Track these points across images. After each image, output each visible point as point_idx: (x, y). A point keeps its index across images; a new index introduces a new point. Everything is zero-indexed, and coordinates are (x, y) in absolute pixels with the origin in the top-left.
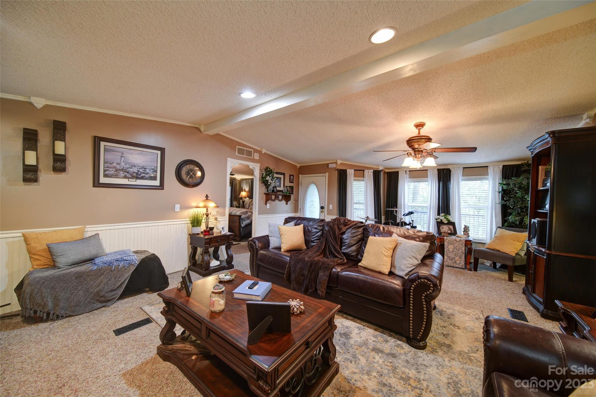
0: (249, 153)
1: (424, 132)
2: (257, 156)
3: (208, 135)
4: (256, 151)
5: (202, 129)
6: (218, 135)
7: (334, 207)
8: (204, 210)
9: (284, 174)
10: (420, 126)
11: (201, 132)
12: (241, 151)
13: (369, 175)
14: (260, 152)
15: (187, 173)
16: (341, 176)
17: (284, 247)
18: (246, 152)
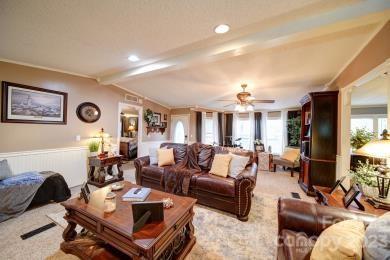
0: (135, 99)
1: (247, 90)
2: (141, 101)
3: (103, 85)
4: (140, 98)
5: (99, 80)
6: (111, 85)
7: (193, 136)
8: (100, 140)
9: (160, 114)
10: (244, 86)
11: (98, 83)
12: (129, 98)
13: (215, 115)
14: (143, 99)
15: (87, 112)
16: (199, 116)
17: (160, 164)
18: (133, 99)
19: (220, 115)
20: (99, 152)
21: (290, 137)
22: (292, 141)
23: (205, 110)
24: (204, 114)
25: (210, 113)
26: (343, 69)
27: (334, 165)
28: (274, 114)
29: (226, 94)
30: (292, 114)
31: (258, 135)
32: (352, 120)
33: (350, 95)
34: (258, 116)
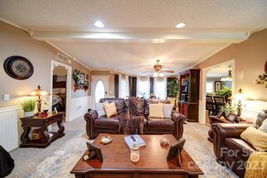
0: (65, 59)
2: (70, 62)
3: (36, 40)
4: (69, 58)
5: (31, 34)
6: (44, 42)
8: (37, 98)
9: (84, 74)
10: (158, 61)
11: (30, 36)
12: (60, 57)
14: (72, 59)
15: (18, 67)
16: (117, 77)
17: (109, 115)
18: (63, 58)
19: (130, 77)
20: (36, 111)
21: (168, 92)
22: (170, 94)
23: (120, 73)
24: (120, 76)
25: (124, 76)
26: (206, 58)
27: (198, 105)
28: (160, 79)
29: (143, 64)
30: (169, 79)
31: (152, 91)
32: (207, 84)
33: (206, 72)
34: (152, 79)
